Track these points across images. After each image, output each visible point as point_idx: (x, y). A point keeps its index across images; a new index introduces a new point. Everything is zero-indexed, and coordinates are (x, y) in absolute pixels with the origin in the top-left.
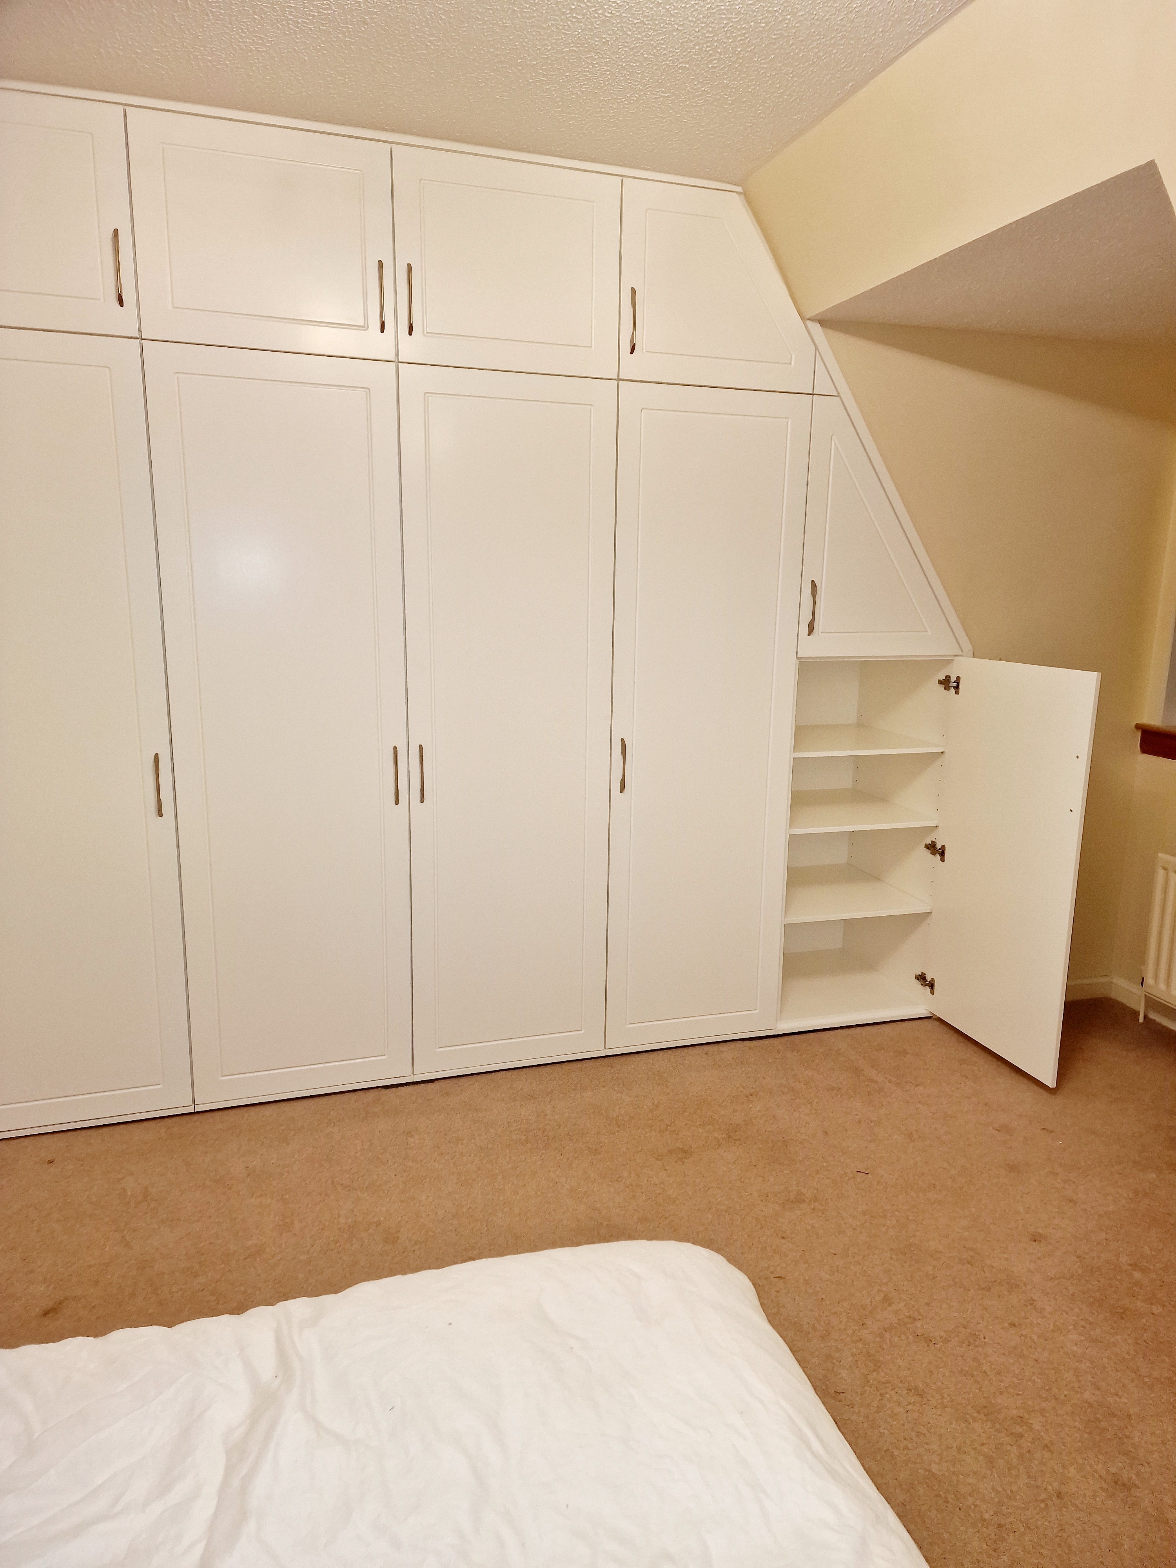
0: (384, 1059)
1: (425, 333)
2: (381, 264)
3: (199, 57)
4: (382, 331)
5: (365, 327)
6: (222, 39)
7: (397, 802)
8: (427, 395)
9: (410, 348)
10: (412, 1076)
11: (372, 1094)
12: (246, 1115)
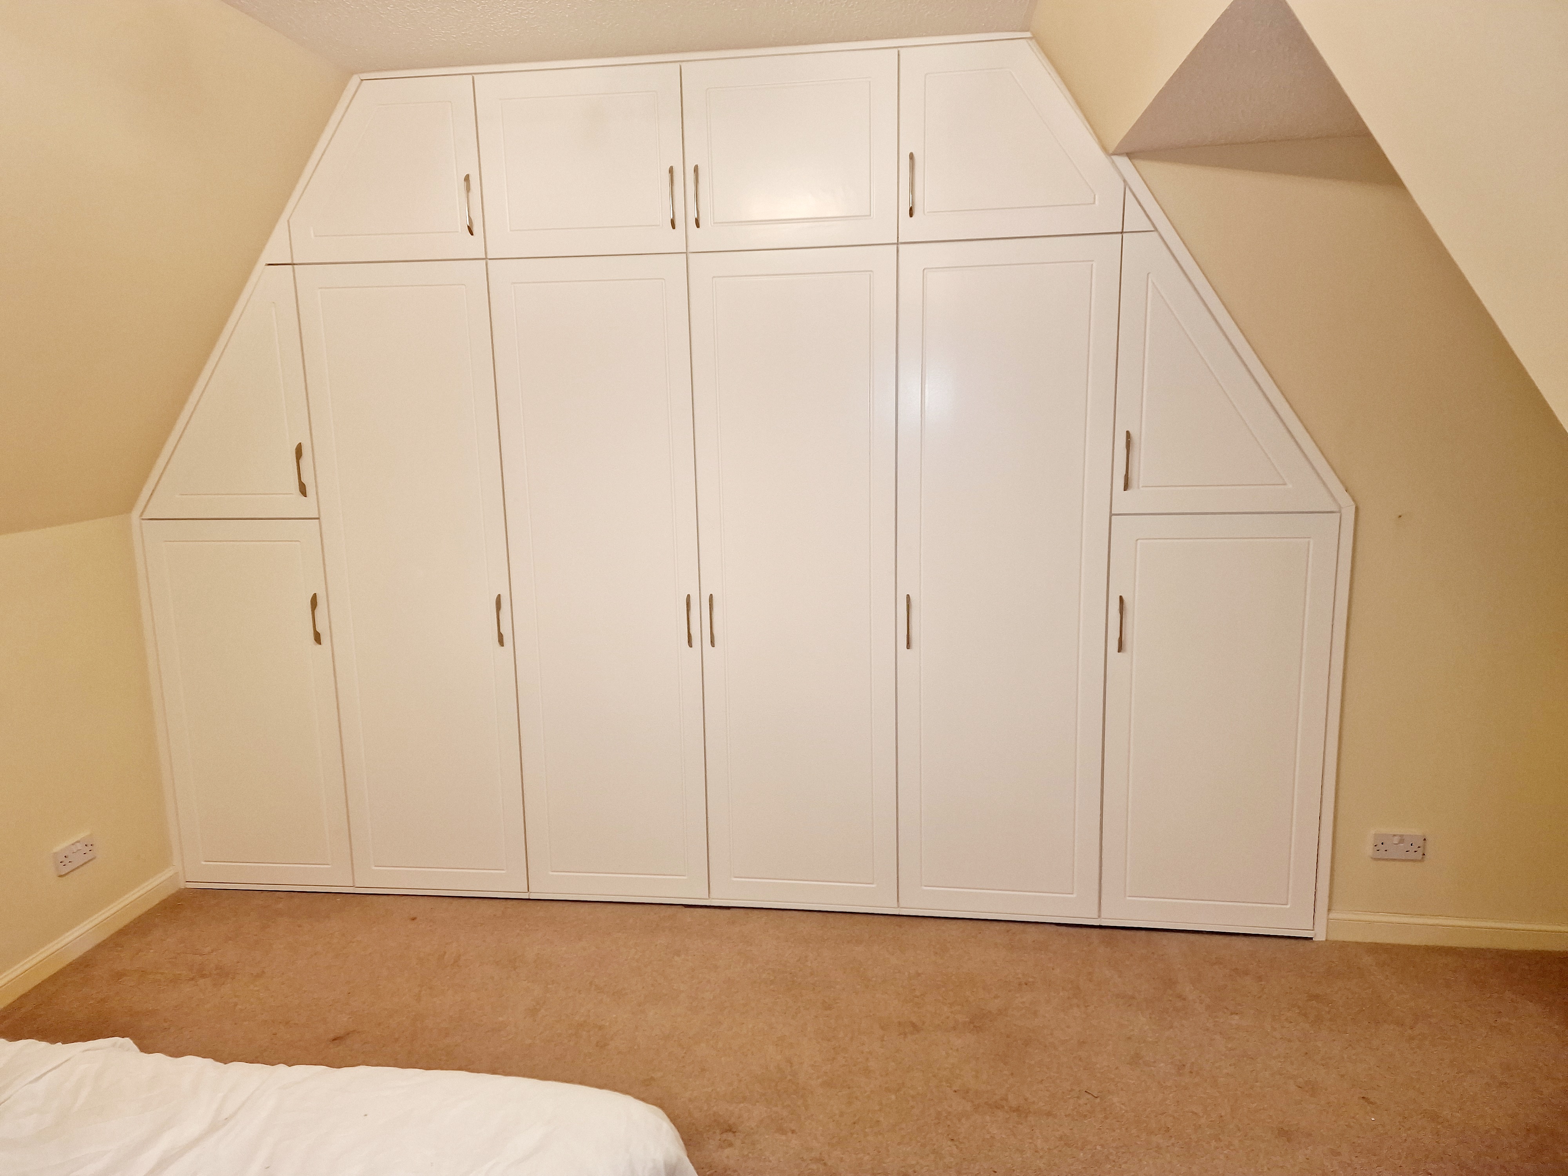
0: (682, 879)
1: (712, 223)
2: (671, 168)
4: (674, 228)
7: (691, 646)
8: (714, 279)
10: (708, 900)
11: (671, 910)
12: (566, 909)
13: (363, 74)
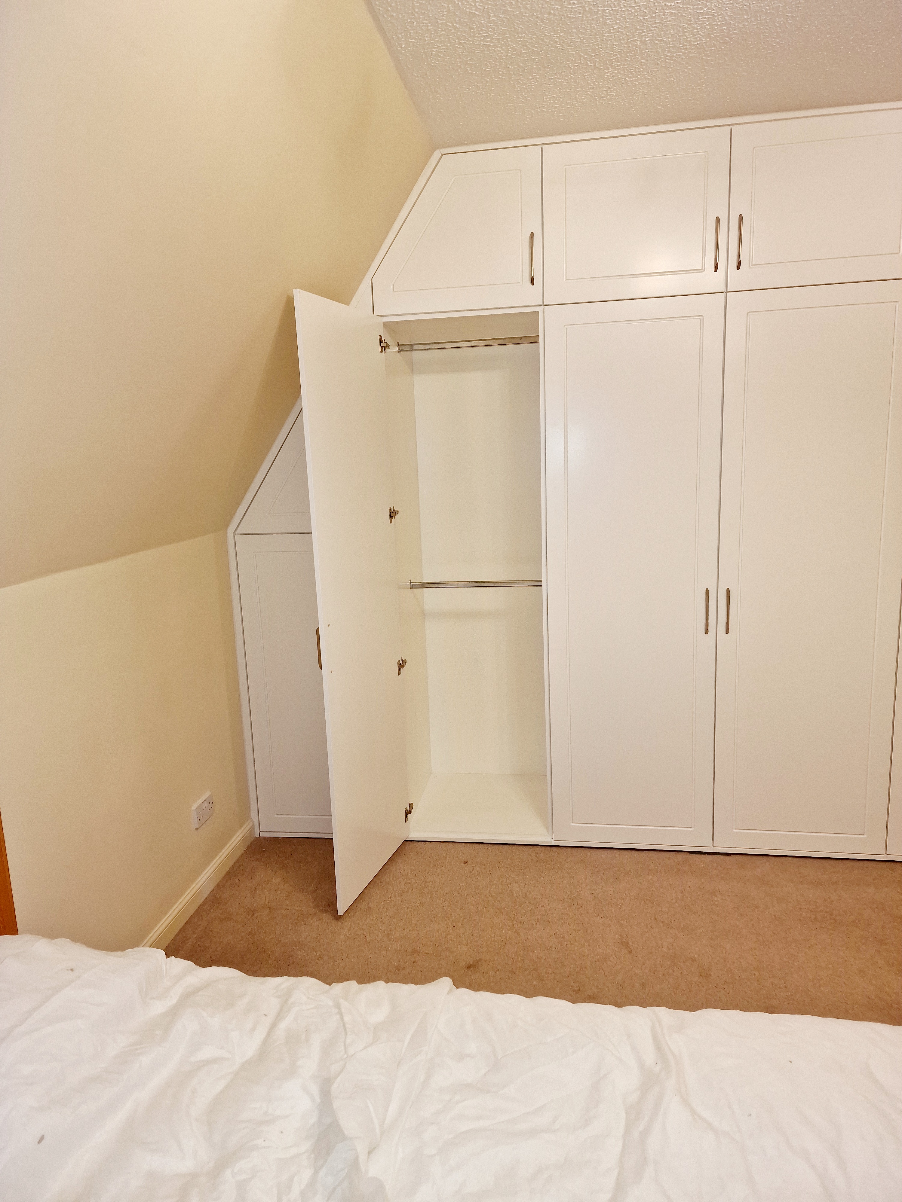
0: (691, 830)
1: (751, 265)
2: (718, 220)
3: (598, 99)
4: (716, 270)
5: (703, 270)
6: (616, 83)
7: (707, 633)
8: (749, 314)
9: (737, 280)
10: (713, 847)
11: (680, 856)
12: (589, 854)
13: (444, 149)
